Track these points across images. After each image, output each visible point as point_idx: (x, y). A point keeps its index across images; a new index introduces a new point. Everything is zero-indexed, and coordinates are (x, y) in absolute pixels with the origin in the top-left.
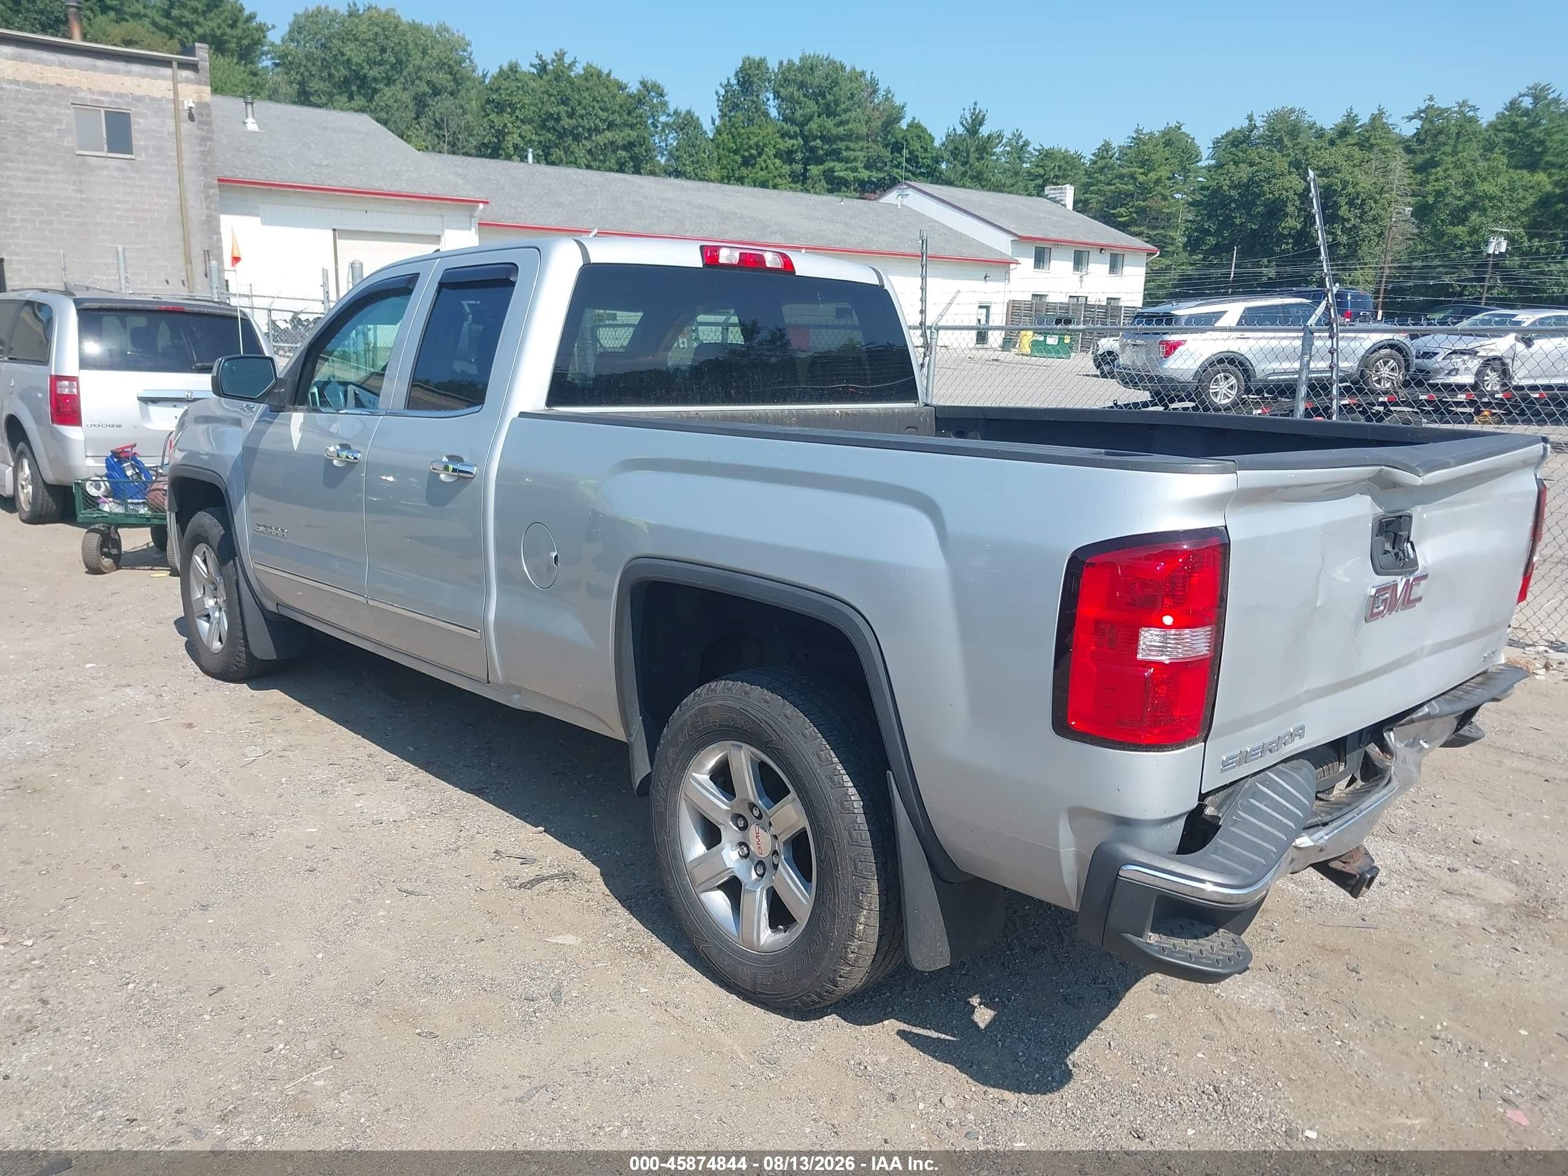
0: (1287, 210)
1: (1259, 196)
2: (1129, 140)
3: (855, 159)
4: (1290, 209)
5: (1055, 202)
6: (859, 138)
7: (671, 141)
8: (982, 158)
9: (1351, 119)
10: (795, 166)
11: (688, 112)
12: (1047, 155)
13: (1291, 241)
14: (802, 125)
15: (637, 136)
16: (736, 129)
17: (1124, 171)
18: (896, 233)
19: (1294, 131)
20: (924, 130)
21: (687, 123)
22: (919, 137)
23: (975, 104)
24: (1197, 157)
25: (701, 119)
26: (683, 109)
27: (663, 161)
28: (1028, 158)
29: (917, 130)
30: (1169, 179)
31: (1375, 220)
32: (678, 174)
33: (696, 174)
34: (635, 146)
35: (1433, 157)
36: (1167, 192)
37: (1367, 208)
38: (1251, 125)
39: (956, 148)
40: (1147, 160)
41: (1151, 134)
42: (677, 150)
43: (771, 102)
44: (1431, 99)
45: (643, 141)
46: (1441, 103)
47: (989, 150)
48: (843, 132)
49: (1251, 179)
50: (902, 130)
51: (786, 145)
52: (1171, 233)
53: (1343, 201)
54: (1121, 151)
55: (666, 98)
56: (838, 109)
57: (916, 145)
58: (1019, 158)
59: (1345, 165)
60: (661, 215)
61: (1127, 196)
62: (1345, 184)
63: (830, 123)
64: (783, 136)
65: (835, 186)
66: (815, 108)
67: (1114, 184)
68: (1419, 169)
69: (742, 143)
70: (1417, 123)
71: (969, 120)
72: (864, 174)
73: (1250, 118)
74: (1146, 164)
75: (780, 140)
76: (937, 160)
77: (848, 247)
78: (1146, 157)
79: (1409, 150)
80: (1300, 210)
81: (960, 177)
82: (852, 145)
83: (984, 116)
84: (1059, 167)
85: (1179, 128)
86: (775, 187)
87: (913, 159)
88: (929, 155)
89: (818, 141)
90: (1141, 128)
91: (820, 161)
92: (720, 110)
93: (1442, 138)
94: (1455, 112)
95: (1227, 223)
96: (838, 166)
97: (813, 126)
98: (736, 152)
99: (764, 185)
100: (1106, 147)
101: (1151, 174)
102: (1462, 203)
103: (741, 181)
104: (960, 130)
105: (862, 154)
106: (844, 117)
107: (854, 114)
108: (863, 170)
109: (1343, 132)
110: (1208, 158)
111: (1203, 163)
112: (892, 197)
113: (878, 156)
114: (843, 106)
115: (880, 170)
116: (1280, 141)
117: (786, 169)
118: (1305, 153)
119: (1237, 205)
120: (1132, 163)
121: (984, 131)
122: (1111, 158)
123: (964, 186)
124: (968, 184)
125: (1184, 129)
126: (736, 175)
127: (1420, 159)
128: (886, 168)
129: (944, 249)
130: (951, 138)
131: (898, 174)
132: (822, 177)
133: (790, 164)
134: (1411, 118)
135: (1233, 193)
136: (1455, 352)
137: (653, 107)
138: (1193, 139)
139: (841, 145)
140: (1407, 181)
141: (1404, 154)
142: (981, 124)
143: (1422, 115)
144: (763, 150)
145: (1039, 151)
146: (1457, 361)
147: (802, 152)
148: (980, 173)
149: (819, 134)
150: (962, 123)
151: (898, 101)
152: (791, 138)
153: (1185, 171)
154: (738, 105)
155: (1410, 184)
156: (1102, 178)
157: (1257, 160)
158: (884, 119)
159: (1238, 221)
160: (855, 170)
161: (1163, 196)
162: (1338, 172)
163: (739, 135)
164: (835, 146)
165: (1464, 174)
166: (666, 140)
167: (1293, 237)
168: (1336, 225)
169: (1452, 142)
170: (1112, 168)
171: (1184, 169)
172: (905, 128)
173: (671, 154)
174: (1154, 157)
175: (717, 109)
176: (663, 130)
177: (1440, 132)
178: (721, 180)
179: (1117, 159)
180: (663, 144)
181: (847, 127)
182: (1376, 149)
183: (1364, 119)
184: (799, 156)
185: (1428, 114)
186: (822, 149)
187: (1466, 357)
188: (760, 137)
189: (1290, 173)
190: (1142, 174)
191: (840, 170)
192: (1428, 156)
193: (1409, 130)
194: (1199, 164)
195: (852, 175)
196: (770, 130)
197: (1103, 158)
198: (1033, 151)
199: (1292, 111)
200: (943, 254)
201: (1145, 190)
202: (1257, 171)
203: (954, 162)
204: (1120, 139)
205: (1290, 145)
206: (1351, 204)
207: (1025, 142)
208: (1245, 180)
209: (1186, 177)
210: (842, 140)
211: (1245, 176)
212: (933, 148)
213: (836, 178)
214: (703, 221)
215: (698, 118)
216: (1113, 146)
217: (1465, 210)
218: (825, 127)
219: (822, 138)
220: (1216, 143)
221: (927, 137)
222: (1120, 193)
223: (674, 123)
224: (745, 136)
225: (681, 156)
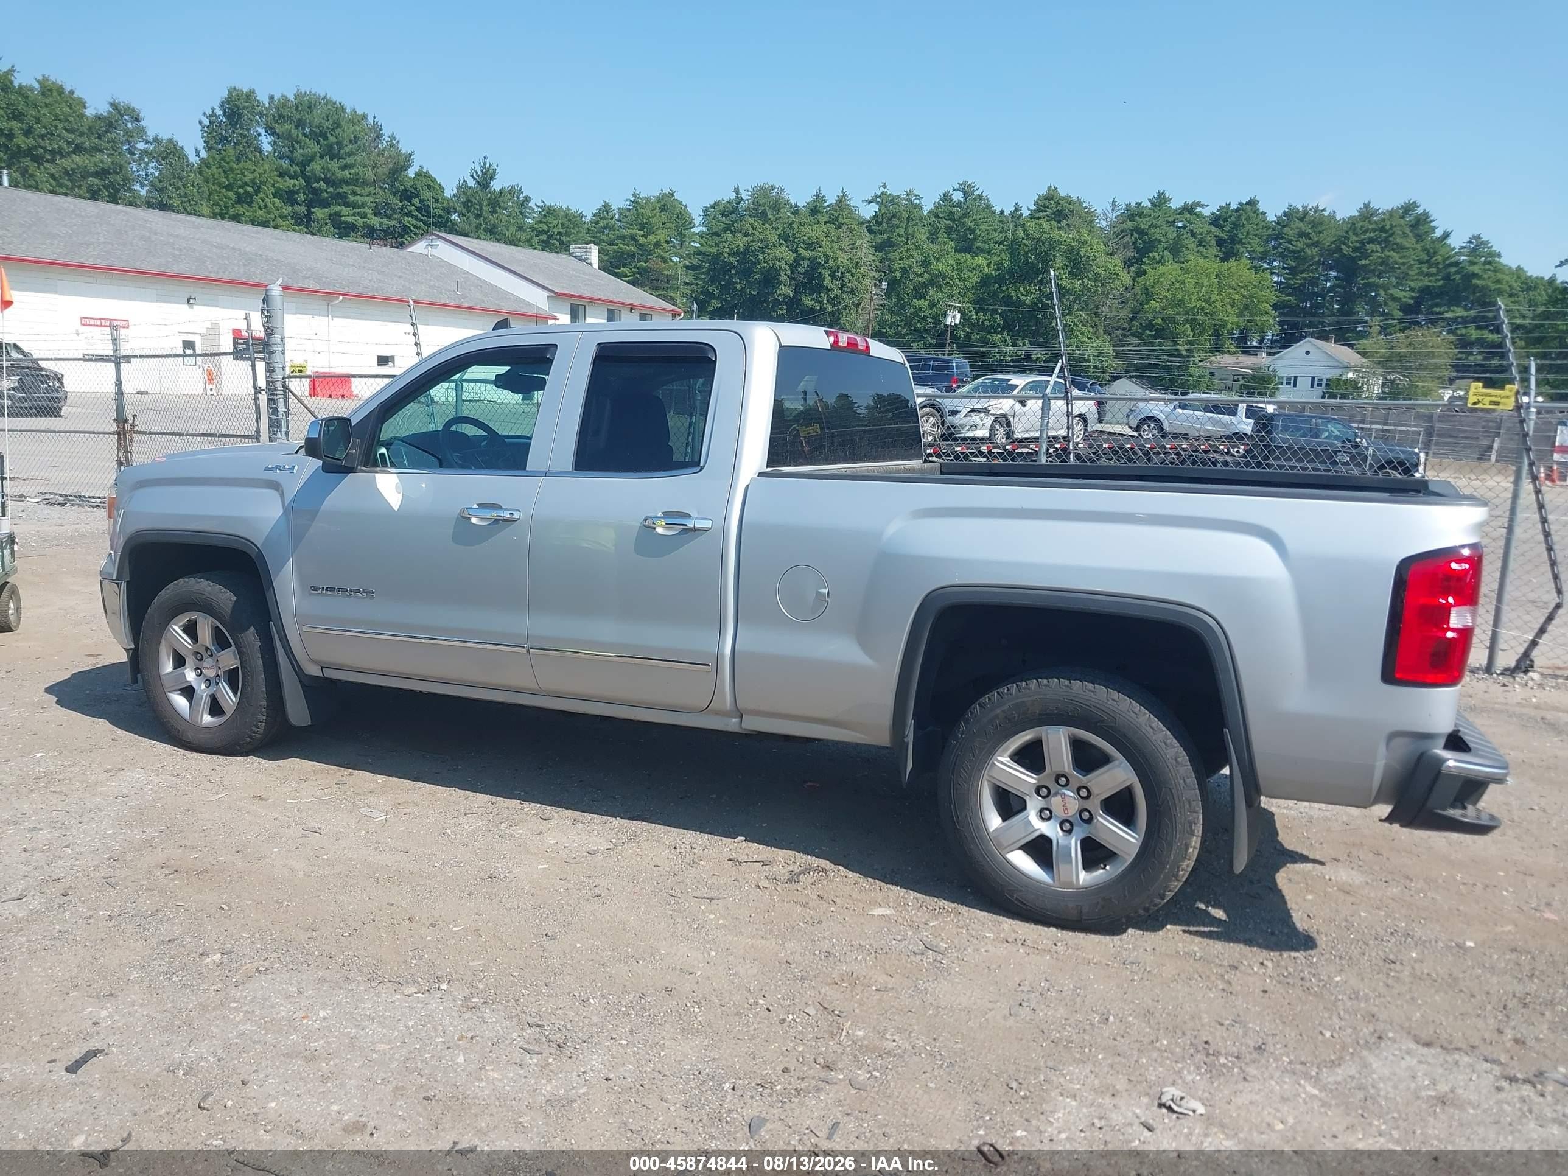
0: (781, 278)
1: (754, 264)
2: (628, 203)
3: (363, 205)
4: (783, 278)
5: (581, 260)
6: (365, 184)
7: (152, 171)
8: (495, 212)
9: (819, 198)
10: (297, 208)
11: (170, 141)
12: (549, 212)
13: (785, 307)
14: (303, 165)
15: (112, 163)
16: (228, 163)
17: (625, 232)
18: (432, 283)
19: (777, 205)
20: (434, 180)
21: (169, 152)
22: (429, 187)
23: (485, 158)
24: (688, 223)
25: (185, 149)
26: (164, 136)
27: (143, 192)
28: (529, 213)
29: (426, 180)
30: (667, 242)
31: (852, 291)
32: (163, 207)
33: (186, 210)
34: (110, 174)
35: (889, 238)
36: (666, 255)
37: (846, 281)
38: (737, 197)
39: (469, 201)
40: (647, 223)
41: (648, 199)
42: (160, 182)
43: (262, 138)
44: (885, 186)
45: (119, 169)
46: (894, 190)
47: (502, 204)
48: (349, 176)
49: (747, 248)
50: (410, 178)
51: (287, 184)
52: (672, 294)
53: (826, 273)
54: (620, 213)
55: (143, 123)
56: (342, 151)
57: (426, 195)
58: (521, 213)
59: (825, 241)
60: (177, 253)
61: (629, 256)
62: (827, 258)
63: (334, 165)
64: (281, 175)
65: (342, 230)
66: (317, 148)
67: (617, 245)
68: (878, 248)
69: (235, 179)
70: (875, 207)
71: (480, 173)
72: (375, 221)
73: (737, 191)
74: (646, 227)
75: (279, 179)
76: (448, 211)
77: (388, 295)
78: (645, 221)
79: (870, 231)
80: (791, 279)
81: (474, 229)
82: (358, 190)
83: (495, 170)
84: (562, 224)
85: (672, 195)
86: (276, 227)
87: (424, 209)
88: (439, 205)
89: (322, 183)
90: (638, 192)
91: (324, 204)
92: (205, 142)
93: (895, 221)
94: (903, 199)
95: (729, 287)
96: (345, 211)
97: (316, 166)
98: (228, 188)
99: (265, 224)
100: (606, 208)
101: (650, 237)
102: (922, 280)
103: (236, 218)
104: (471, 183)
105: (370, 199)
106: (349, 160)
107: (359, 158)
108: (372, 216)
109: (815, 210)
110: (699, 225)
111: (696, 230)
112: (420, 247)
113: (387, 203)
114: (347, 149)
115: (390, 217)
116: (764, 213)
117: (287, 210)
118: (791, 228)
119: (737, 271)
120: (632, 225)
121: (496, 185)
122: (611, 219)
123: (479, 238)
124: (483, 236)
125: (676, 196)
126: (231, 213)
127: (879, 239)
128: (396, 216)
129: (484, 302)
130: (462, 189)
131: (409, 222)
132: (328, 221)
133: (292, 205)
134: (869, 202)
135: (733, 260)
136: (973, 411)
137: (128, 133)
138: (686, 206)
139: (346, 189)
140: (871, 257)
141: (868, 235)
142: (492, 178)
143: (878, 200)
144: (259, 187)
145: (541, 207)
146: (976, 418)
147: (304, 194)
148: (494, 226)
149: (323, 176)
150: (472, 176)
151: (404, 148)
152: (291, 177)
153: (681, 236)
154: (226, 138)
155: (874, 261)
156: (605, 238)
157: (751, 231)
158: (390, 165)
159: (738, 287)
160: (364, 216)
161: (662, 258)
162: (820, 247)
163: (231, 170)
164: (341, 190)
165: (922, 254)
166: (146, 169)
167: (786, 304)
168: (822, 295)
169: (904, 225)
170: (612, 228)
171: (680, 233)
172: (413, 176)
173: (153, 185)
174: (653, 221)
175: (202, 140)
176: (141, 158)
177: (894, 216)
178: (214, 216)
179: (617, 220)
180: (142, 173)
181: (352, 171)
182: (845, 227)
183: (831, 200)
184: (301, 197)
185: (882, 199)
186: (327, 192)
187: (982, 415)
188: (256, 174)
189: (780, 245)
190: (642, 236)
191: (347, 215)
192: (885, 236)
193: (868, 212)
194: (693, 230)
195: (361, 221)
196: (266, 167)
197: (603, 218)
198: (535, 207)
199: (772, 188)
200: (483, 306)
201: (645, 252)
202: (752, 241)
203: (468, 215)
204: (619, 202)
205: (773, 219)
206: (833, 276)
207: (526, 197)
208: (742, 249)
209: (682, 242)
210: (347, 183)
211: (741, 245)
212: (444, 199)
213: (345, 222)
214: (227, 262)
215: (182, 148)
216: (613, 207)
217: (924, 286)
218: (329, 170)
219: (326, 180)
220: (706, 210)
221: (437, 187)
222: (622, 253)
223: (154, 150)
224: (239, 172)
225: (166, 188)
